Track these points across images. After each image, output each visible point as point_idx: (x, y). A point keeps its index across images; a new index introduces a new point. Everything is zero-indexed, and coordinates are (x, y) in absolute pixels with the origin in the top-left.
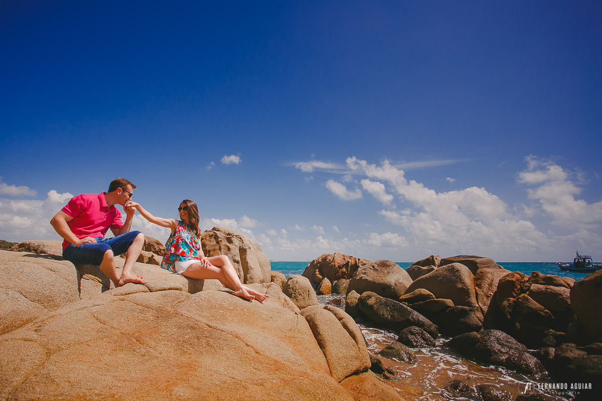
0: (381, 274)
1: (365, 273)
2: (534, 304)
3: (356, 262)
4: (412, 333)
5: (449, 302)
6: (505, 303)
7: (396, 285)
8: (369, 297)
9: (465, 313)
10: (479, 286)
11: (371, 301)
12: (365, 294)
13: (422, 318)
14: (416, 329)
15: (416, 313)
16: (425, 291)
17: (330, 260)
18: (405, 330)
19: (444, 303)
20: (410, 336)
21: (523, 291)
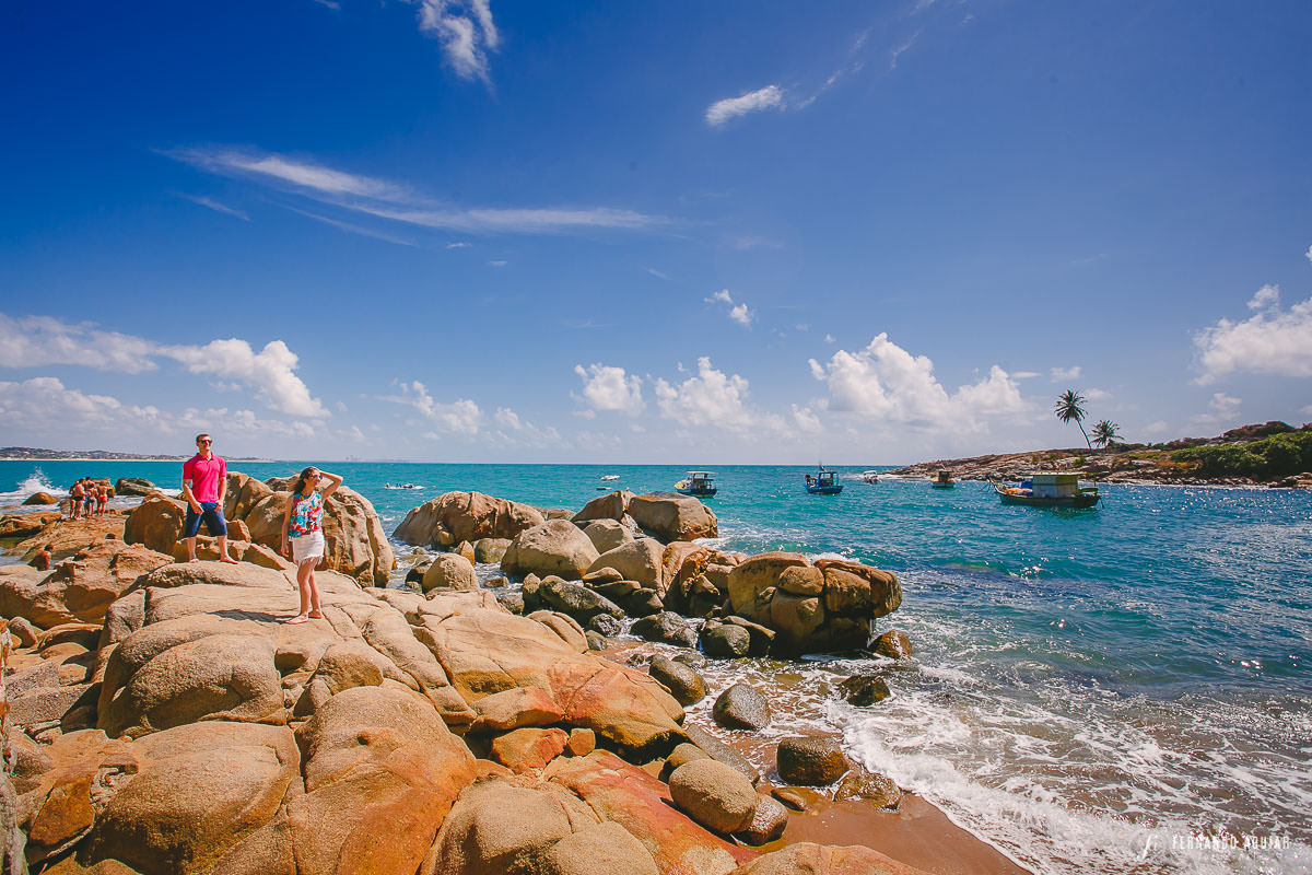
0: (556, 542)
1: (533, 541)
2: (708, 584)
3: (507, 509)
4: (601, 621)
5: (636, 585)
6: (685, 583)
7: (575, 556)
8: (554, 583)
9: (649, 596)
10: (666, 563)
11: (556, 589)
12: (549, 579)
13: (611, 604)
14: (605, 616)
15: (604, 599)
16: (613, 571)
17: (463, 507)
18: (595, 618)
19: (631, 585)
20: (600, 624)
21: (702, 571)
